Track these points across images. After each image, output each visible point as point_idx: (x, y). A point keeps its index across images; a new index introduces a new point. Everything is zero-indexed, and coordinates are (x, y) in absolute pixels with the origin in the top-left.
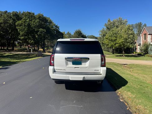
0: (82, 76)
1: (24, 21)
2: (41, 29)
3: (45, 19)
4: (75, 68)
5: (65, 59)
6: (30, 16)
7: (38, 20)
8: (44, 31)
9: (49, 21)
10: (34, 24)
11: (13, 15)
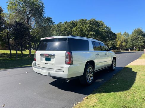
0: (48, 72)
1: (78, 27)
2: (91, 32)
3: (97, 23)
4: (46, 63)
5: (40, 55)
6: (84, 22)
7: (89, 25)
8: (93, 34)
9: (100, 24)
10: (85, 29)
11: (71, 24)
